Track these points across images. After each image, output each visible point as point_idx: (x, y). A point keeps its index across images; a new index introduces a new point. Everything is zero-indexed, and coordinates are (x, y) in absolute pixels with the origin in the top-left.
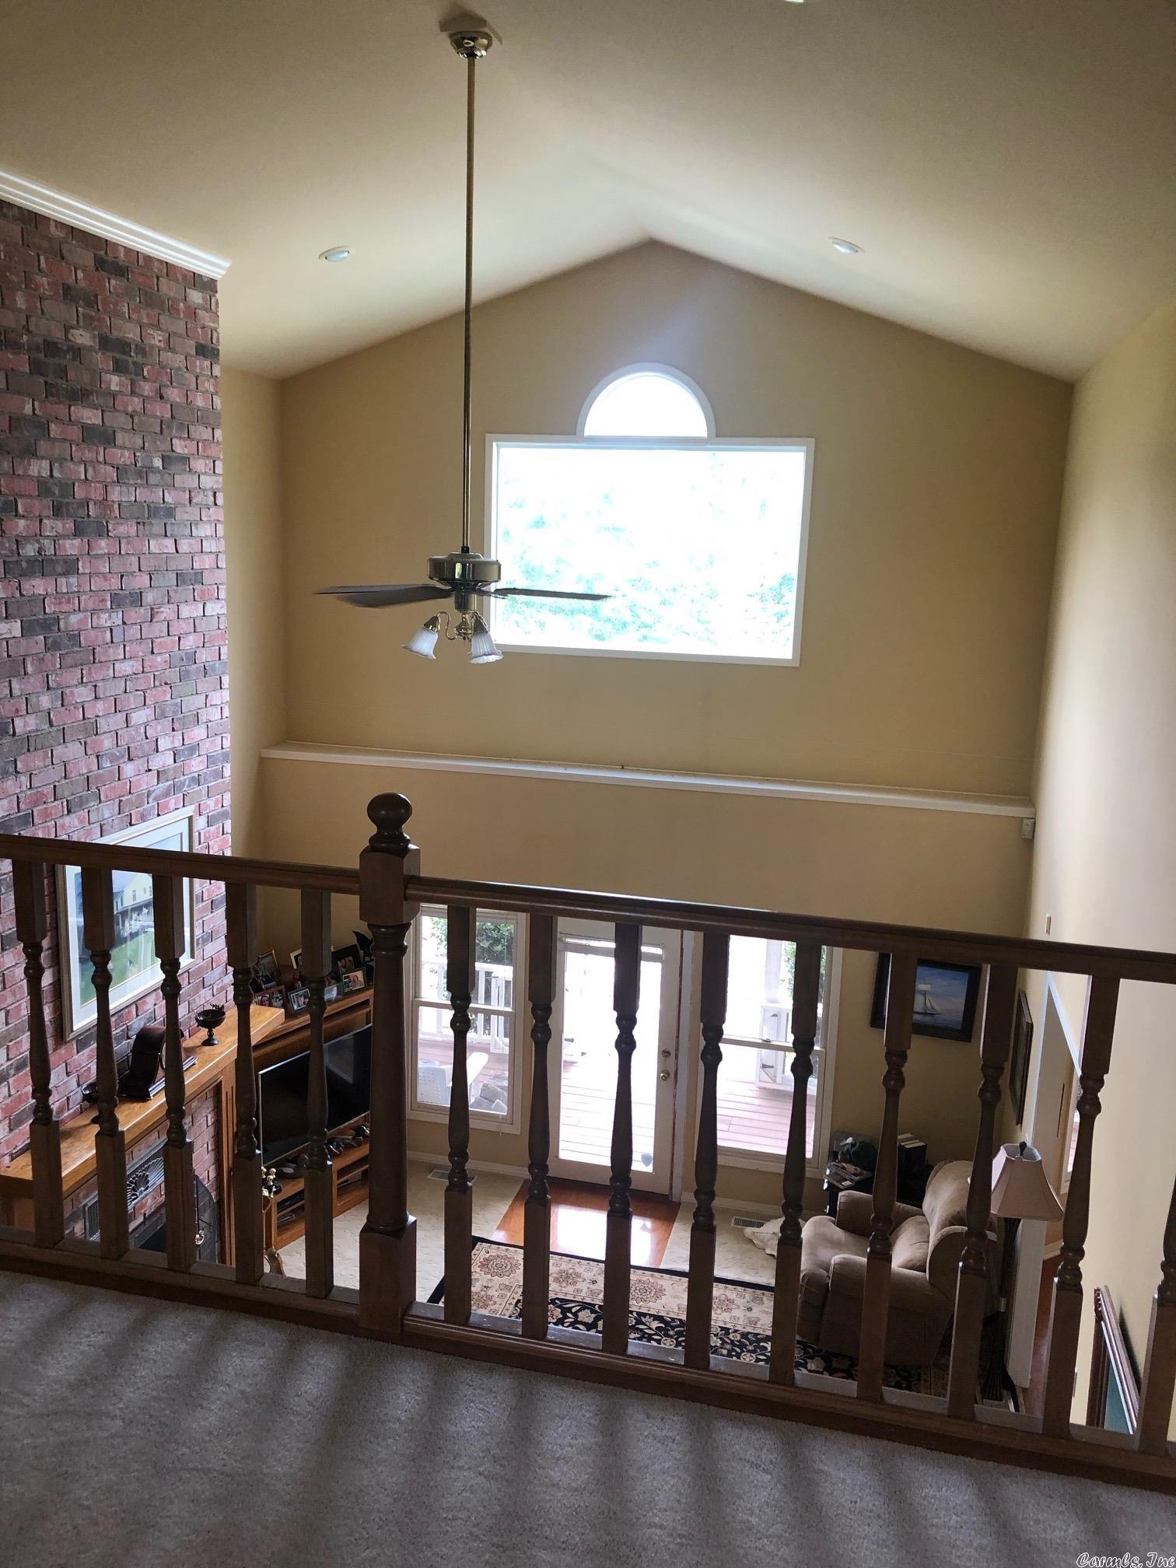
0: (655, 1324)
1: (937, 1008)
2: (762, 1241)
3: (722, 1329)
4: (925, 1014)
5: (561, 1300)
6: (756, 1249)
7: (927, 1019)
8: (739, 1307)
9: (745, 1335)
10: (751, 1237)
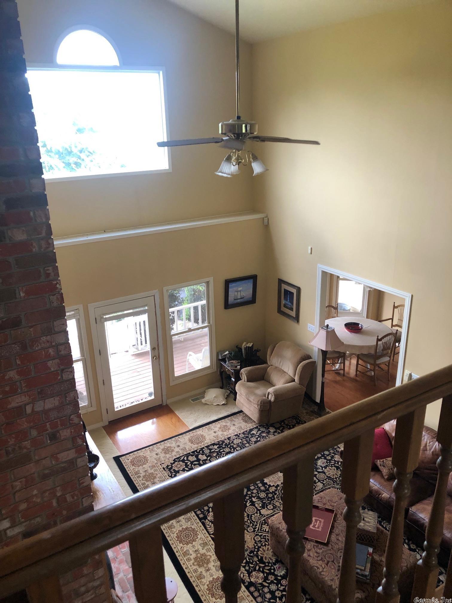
0: (216, 447)
1: (244, 295)
2: (210, 402)
3: (236, 435)
4: (241, 298)
5: (177, 458)
6: (210, 406)
7: (242, 300)
8: (231, 426)
9: (243, 433)
10: (206, 403)
